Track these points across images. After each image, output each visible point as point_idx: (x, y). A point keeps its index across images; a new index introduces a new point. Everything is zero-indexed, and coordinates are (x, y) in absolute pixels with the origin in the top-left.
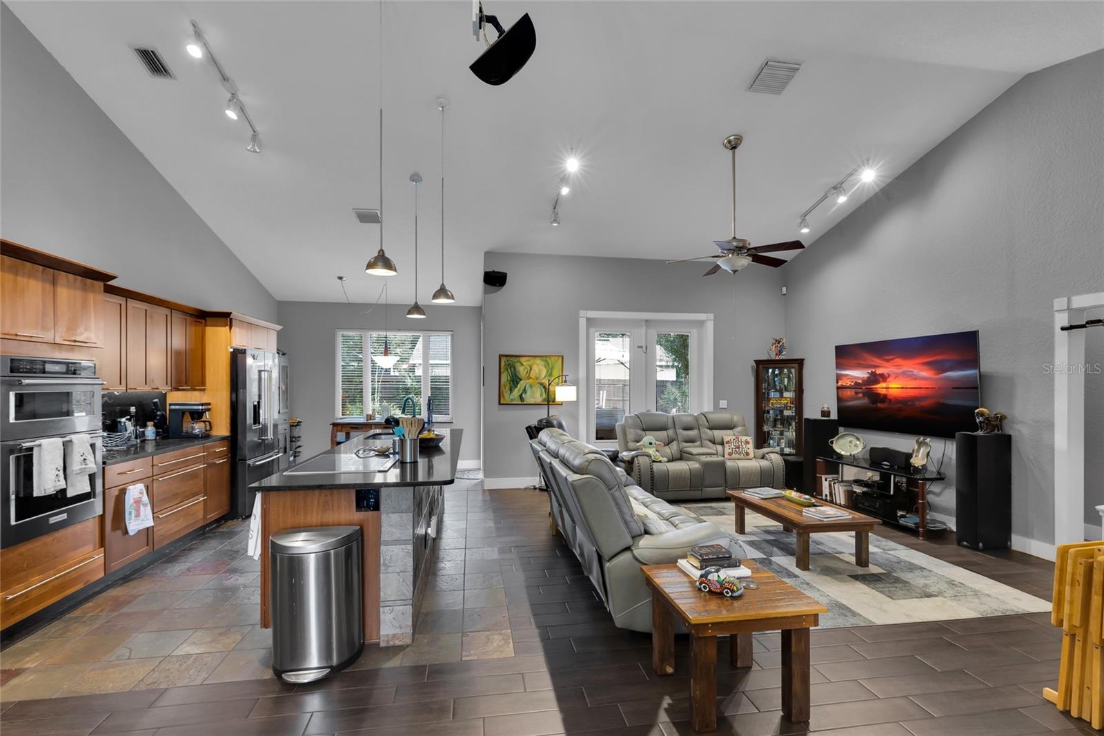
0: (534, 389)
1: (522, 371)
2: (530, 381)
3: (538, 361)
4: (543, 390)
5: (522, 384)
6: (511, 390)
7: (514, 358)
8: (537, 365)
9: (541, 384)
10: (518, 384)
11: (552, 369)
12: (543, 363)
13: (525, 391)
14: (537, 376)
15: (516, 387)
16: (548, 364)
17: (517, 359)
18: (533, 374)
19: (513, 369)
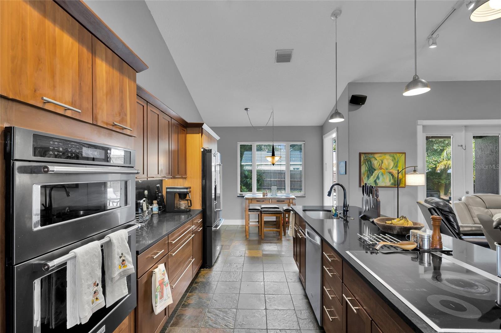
0: (384, 176)
1: (376, 163)
2: (382, 171)
3: (387, 157)
4: (391, 177)
5: (376, 173)
6: (368, 177)
7: (370, 155)
8: (387, 159)
9: (390, 173)
10: (373, 173)
11: (397, 162)
12: (391, 158)
13: (378, 178)
14: (387, 167)
15: (372, 175)
16: (395, 159)
17: (372, 155)
18: (384, 166)
19: (369, 163)
